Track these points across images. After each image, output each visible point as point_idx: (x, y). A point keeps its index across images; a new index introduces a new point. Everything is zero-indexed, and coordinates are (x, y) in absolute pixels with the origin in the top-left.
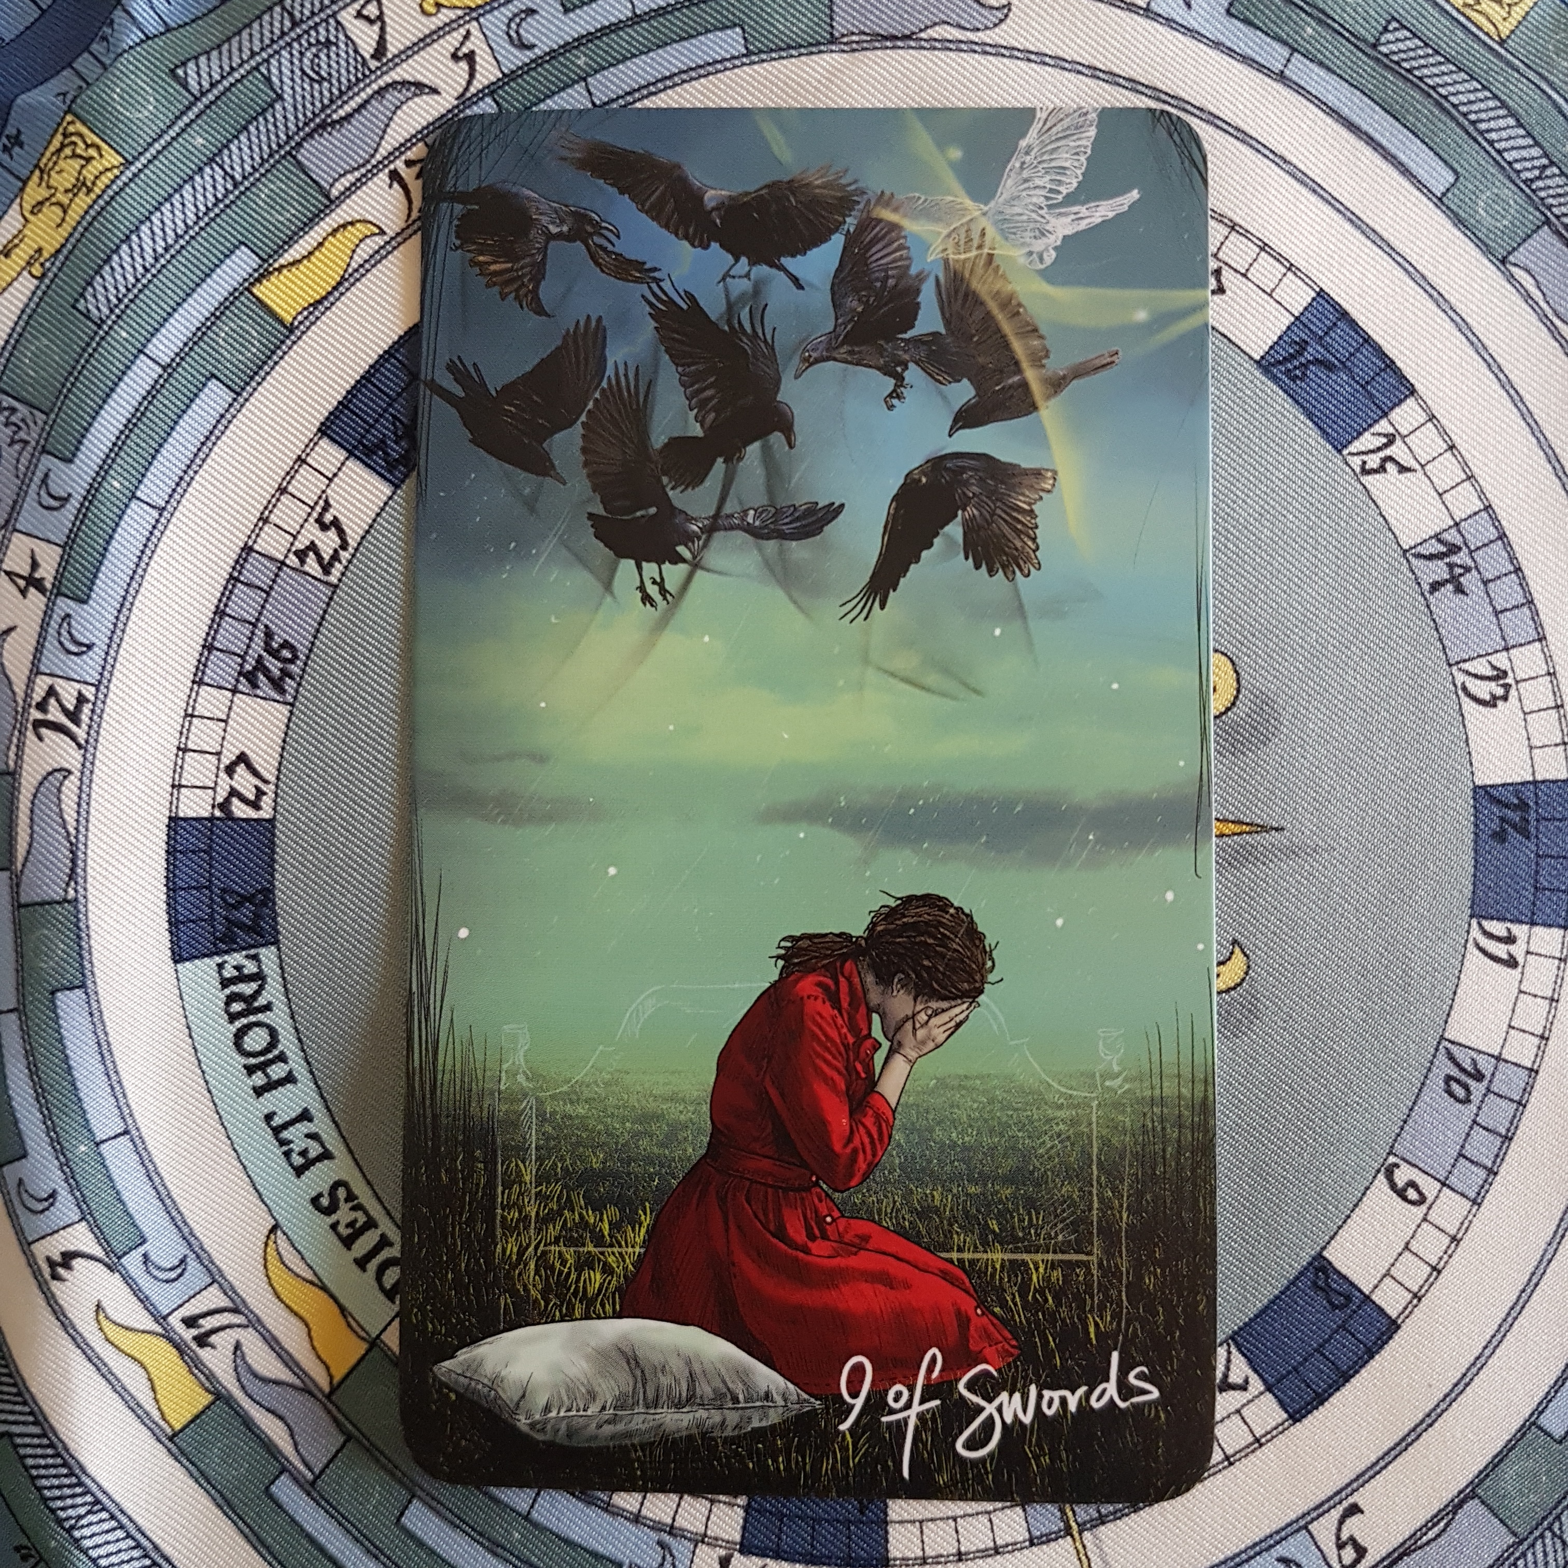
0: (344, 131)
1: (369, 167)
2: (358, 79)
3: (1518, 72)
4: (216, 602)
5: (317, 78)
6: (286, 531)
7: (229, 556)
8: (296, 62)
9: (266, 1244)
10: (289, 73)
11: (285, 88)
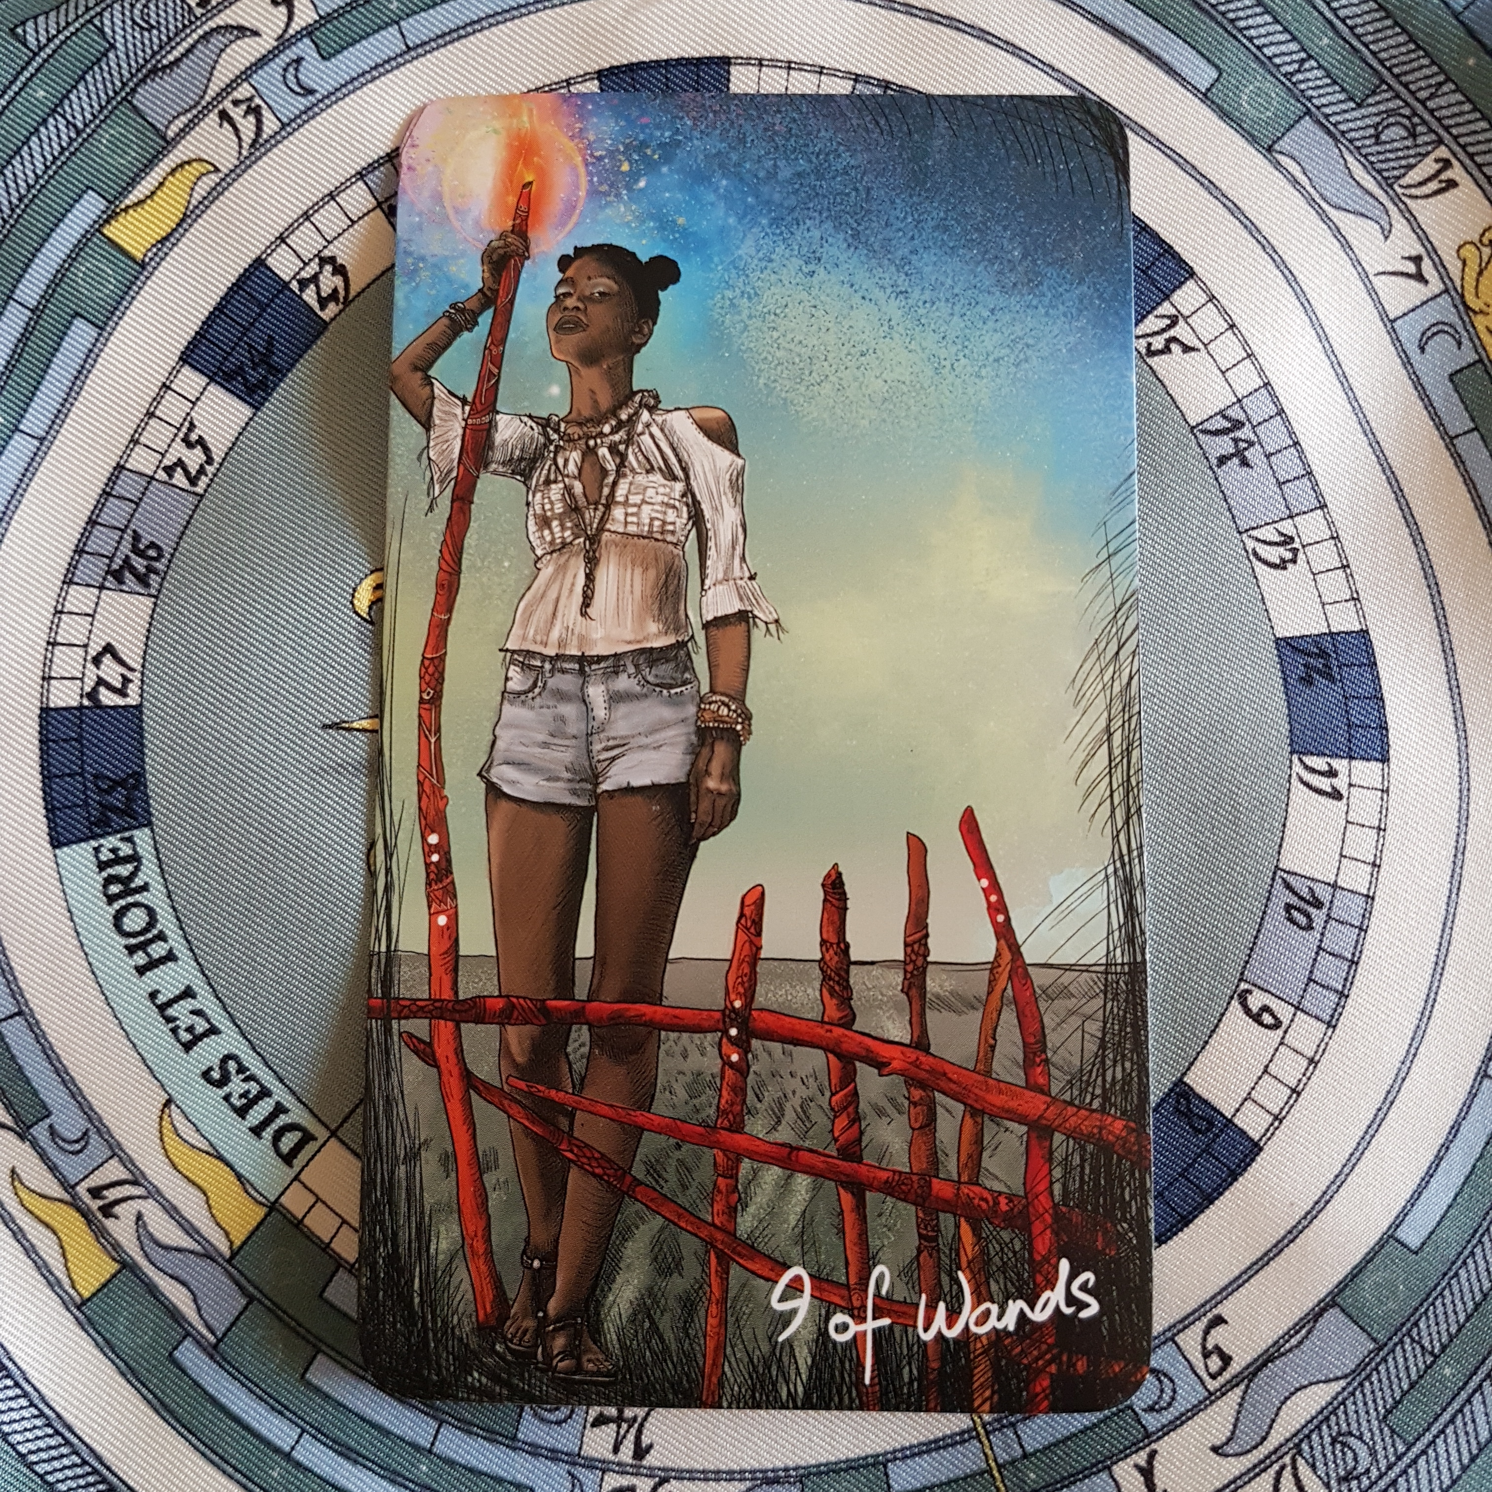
0: (173, 75)
1: (200, 108)
2: (185, 26)
4: (89, 513)
5: (146, 26)
6: (155, 451)
8: (127, 13)
9: (161, 1118)
10: (120, 24)
11: (117, 37)
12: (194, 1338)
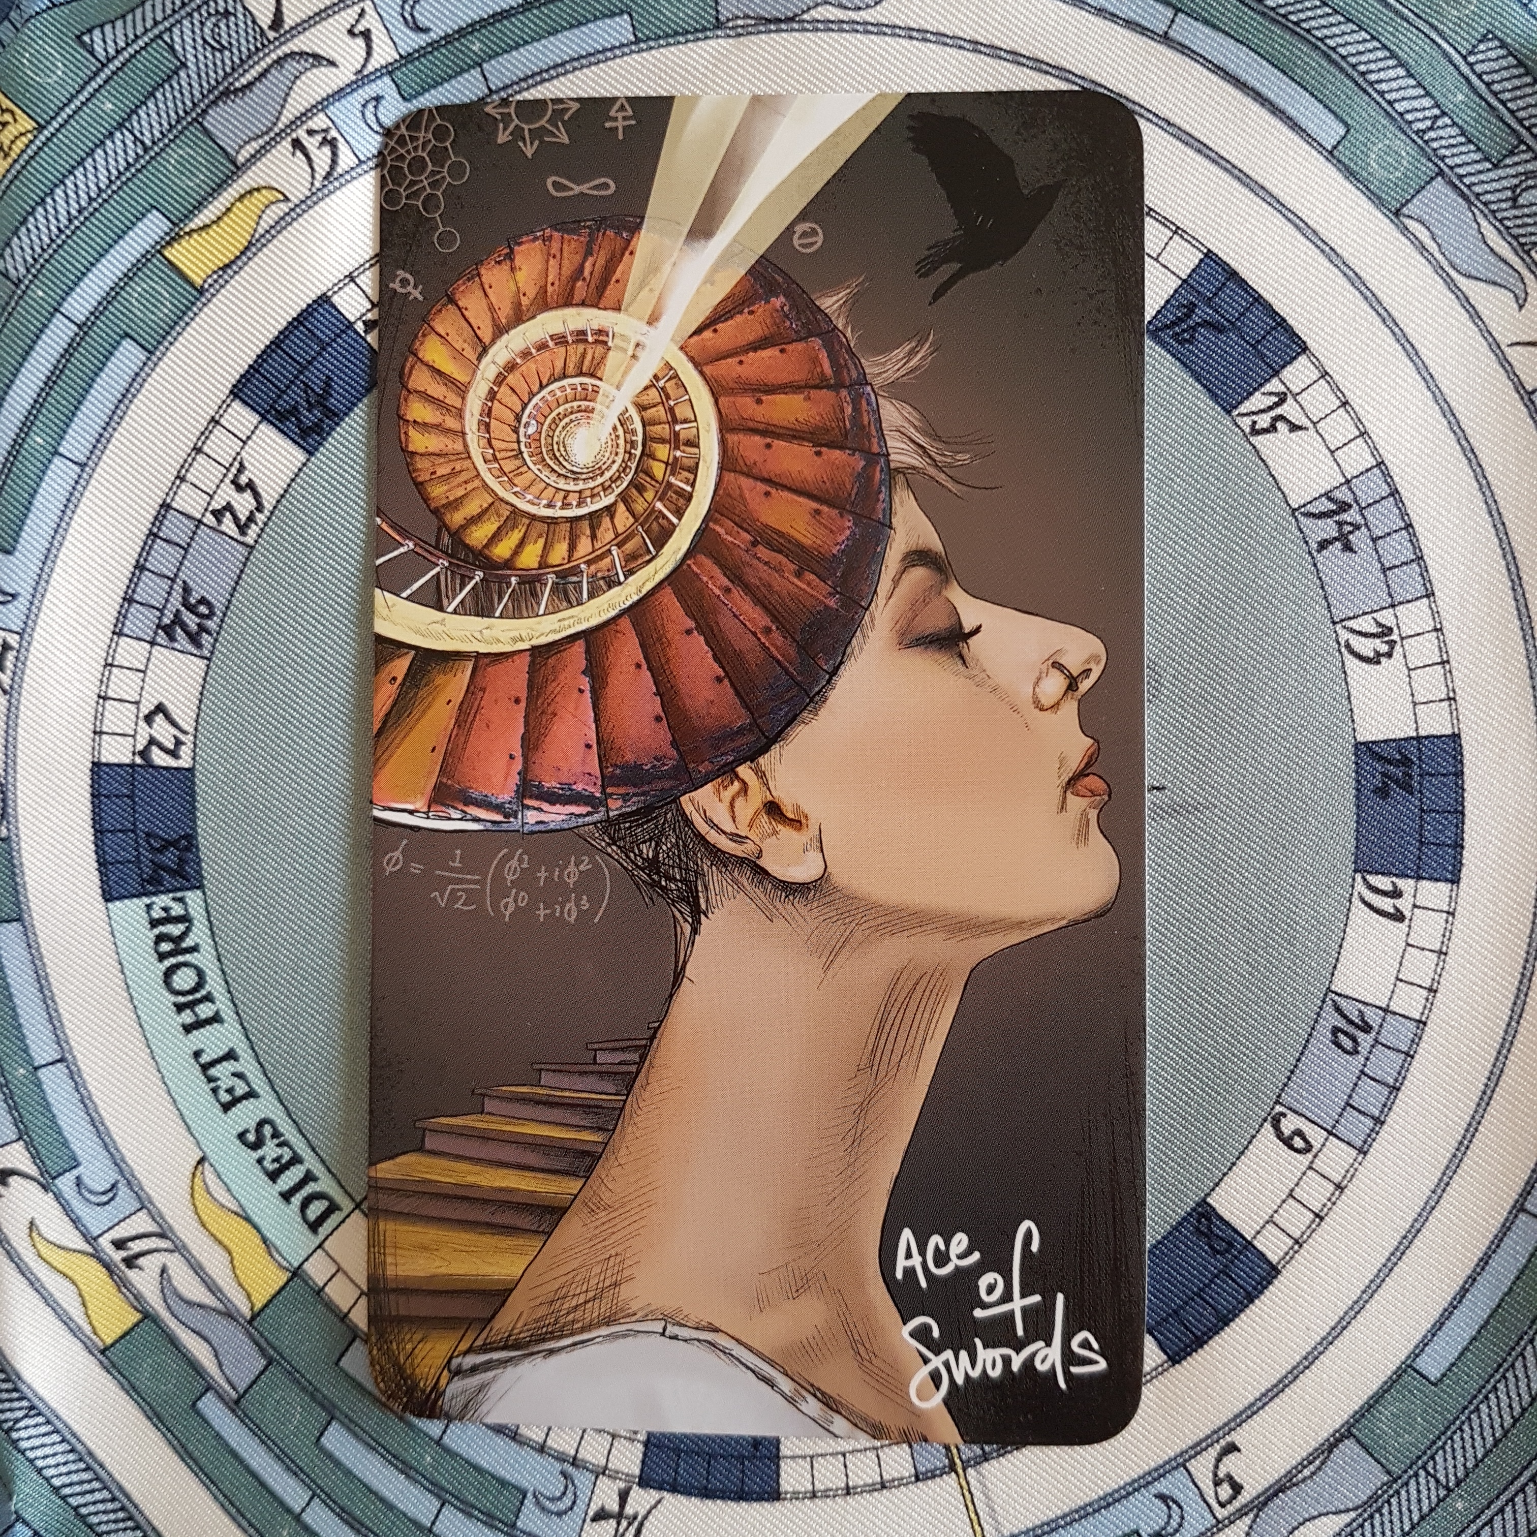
0: (246, 99)
1: (272, 135)
2: (257, 49)
3: (1408, 22)
4: (136, 556)
5: (218, 47)
6: (203, 491)
7: (148, 512)
8: (198, 31)
9: (194, 1176)
10: (191, 42)
11: (189, 56)
12: (216, 1392)
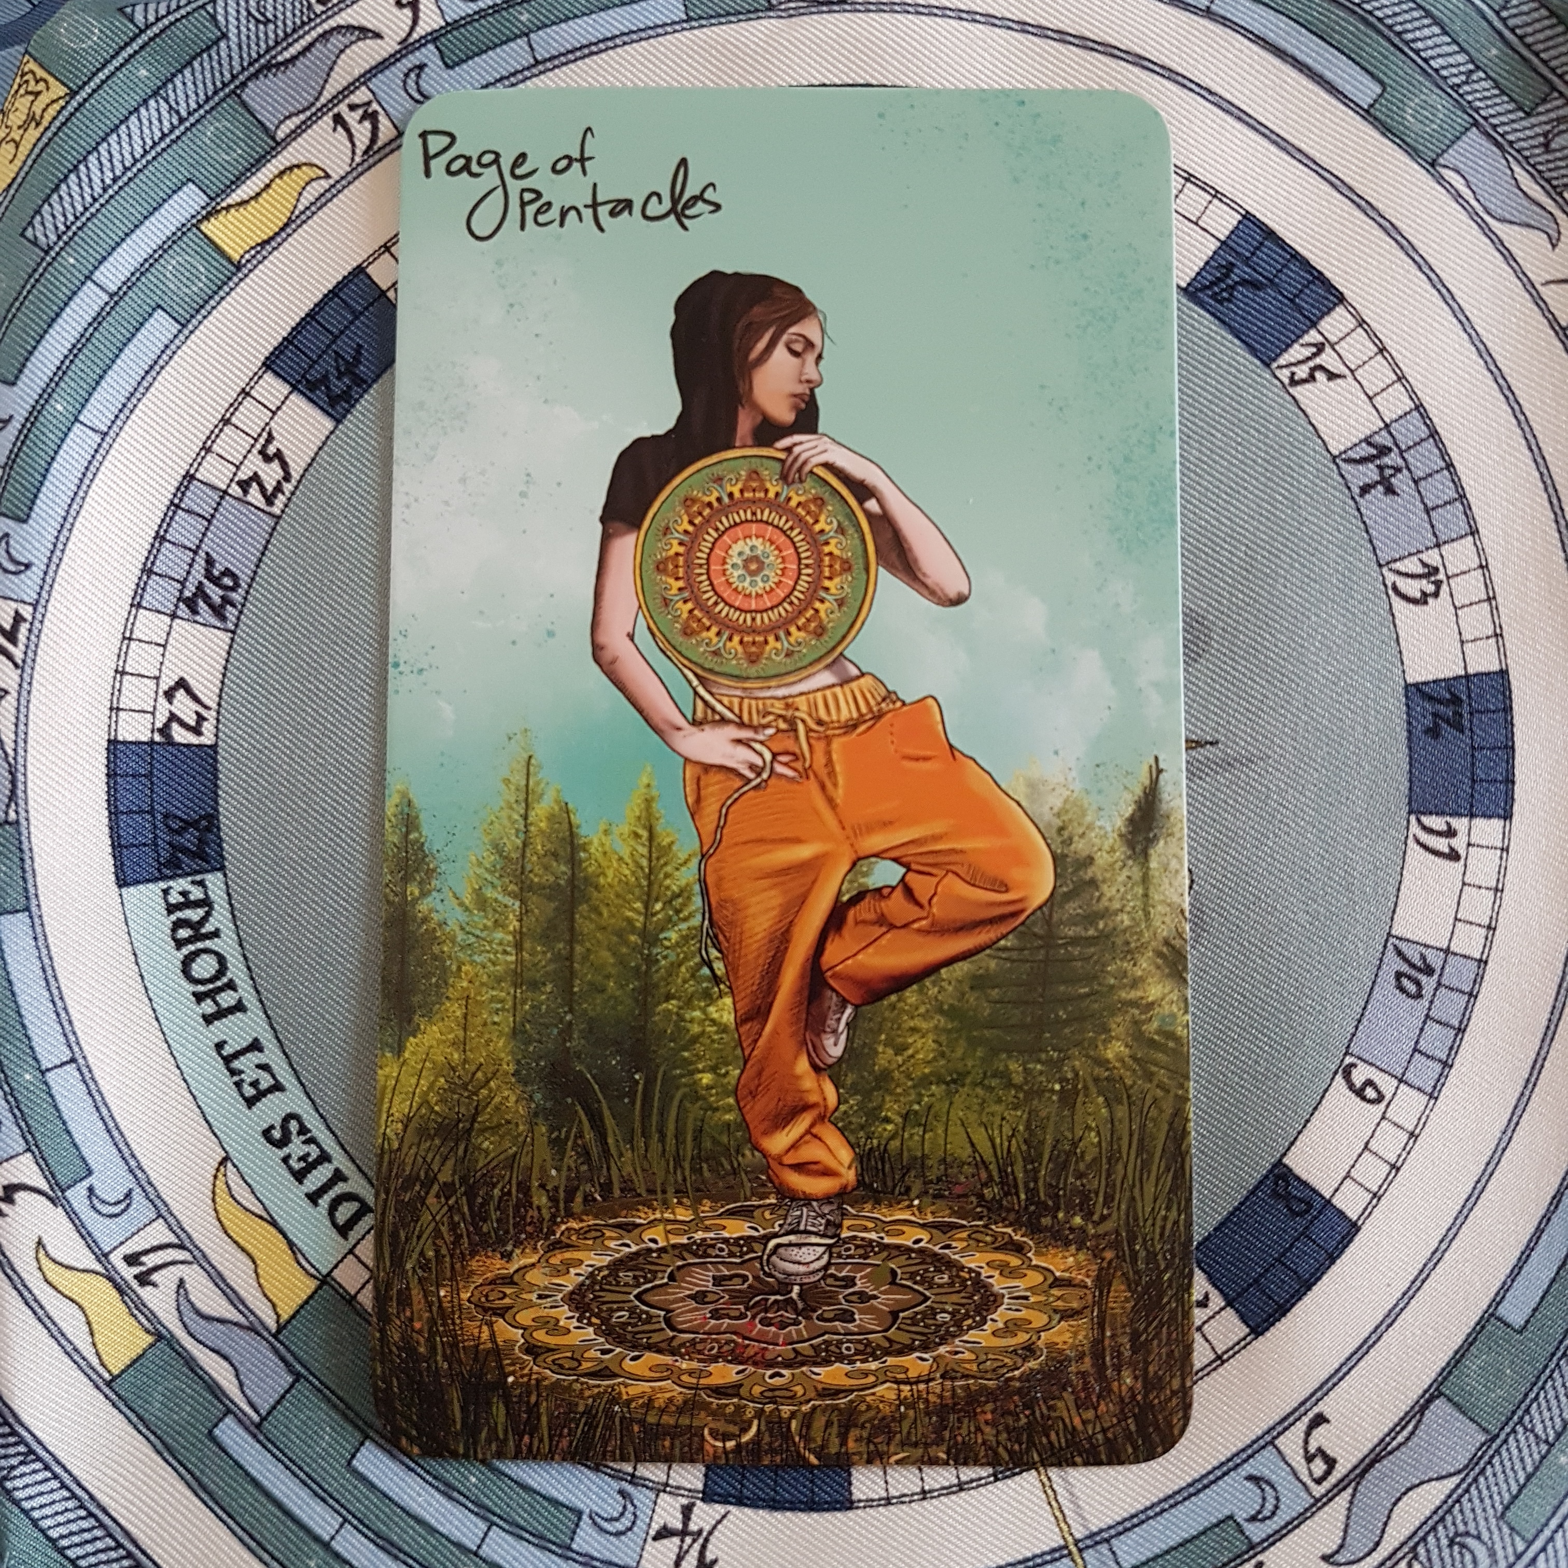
0: (288, 73)
2: (303, 22)
4: (156, 528)
5: (262, 19)
6: (229, 461)
7: (170, 484)
9: (215, 1177)
10: (234, 13)
11: (231, 27)
12: (236, 1416)
